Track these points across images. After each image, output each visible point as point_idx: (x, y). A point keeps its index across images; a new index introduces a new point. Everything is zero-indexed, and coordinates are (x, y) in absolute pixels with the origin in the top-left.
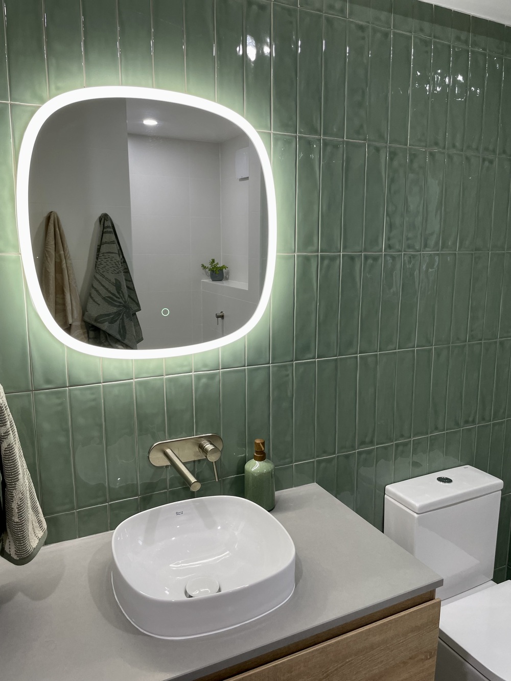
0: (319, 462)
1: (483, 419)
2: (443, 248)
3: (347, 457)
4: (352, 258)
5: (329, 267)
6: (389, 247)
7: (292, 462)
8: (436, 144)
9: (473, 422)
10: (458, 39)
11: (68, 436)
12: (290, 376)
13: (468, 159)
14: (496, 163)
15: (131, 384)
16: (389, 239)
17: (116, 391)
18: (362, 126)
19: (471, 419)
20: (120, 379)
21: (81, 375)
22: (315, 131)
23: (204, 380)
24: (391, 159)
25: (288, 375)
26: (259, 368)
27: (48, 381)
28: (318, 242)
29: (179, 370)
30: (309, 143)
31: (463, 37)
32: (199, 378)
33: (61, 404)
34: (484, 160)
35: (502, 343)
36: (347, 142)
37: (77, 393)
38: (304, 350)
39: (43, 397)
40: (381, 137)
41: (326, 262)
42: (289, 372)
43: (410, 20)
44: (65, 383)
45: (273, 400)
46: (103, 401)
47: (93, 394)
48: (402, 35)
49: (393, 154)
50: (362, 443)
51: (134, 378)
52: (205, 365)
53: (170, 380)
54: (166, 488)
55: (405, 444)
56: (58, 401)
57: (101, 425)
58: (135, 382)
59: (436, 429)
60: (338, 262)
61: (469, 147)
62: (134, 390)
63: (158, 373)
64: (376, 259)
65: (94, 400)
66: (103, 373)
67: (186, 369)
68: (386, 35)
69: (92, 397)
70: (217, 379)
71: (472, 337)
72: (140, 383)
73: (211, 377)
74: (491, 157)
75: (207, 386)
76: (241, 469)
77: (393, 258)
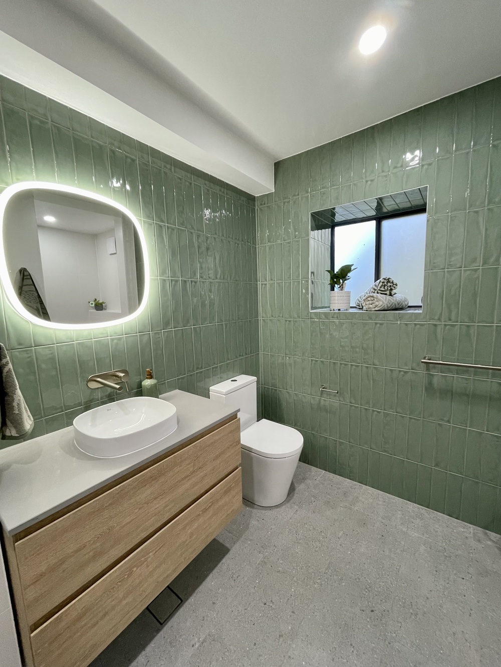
0: (178, 379)
1: (246, 354)
2: (223, 279)
3: (191, 375)
4: (185, 281)
5: (175, 285)
6: (201, 277)
7: (165, 380)
8: (216, 234)
9: (243, 356)
10: (220, 191)
11: (35, 376)
13: (229, 242)
14: (240, 245)
15: (73, 344)
16: (200, 274)
17: (64, 348)
18: (183, 222)
19: (241, 354)
20: (66, 341)
21: (42, 340)
22: (162, 221)
23: (115, 341)
24: (198, 238)
25: (160, 337)
26: (144, 334)
27: (20, 344)
28: (169, 273)
29: (101, 336)
30: (161, 226)
31: (222, 190)
32: (112, 340)
33: (30, 357)
34: (235, 243)
35: (250, 321)
36: (178, 228)
37: (40, 350)
38: (167, 324)
39: (18, 354)
40: (193, 228)
41: (173, 282)
42: (160, 336)
43: (200, 179)
44: (31, 345)
45: (153, 350)
46: (56, 354)
47: (50, 350)
48: (197, 185)
49: (198, 236)
50: (198, 368)
51: (75, 341)
52: (116, 333)
53: (96, 342)
54: (98, 400)
55: (217, 367)
56: (28, 355)
57: (57, 368)
58: (76, 343)
59: (228, 359)
60: (179, 283)
61: (229, 237)
62: (76, 348)
63: (89, 338)
64: (196, 282)
65: (51, 354)
66: (56, 339)
67: (105, 335)
68: (191, 184)
69: (49, 352)
70: (122, 341)
71: (239, 318)
72: (79, 344)
73: (120, 339)
74: (238, 242)
75: (117, 344)
76: (140, 386)
77: (203, 282)
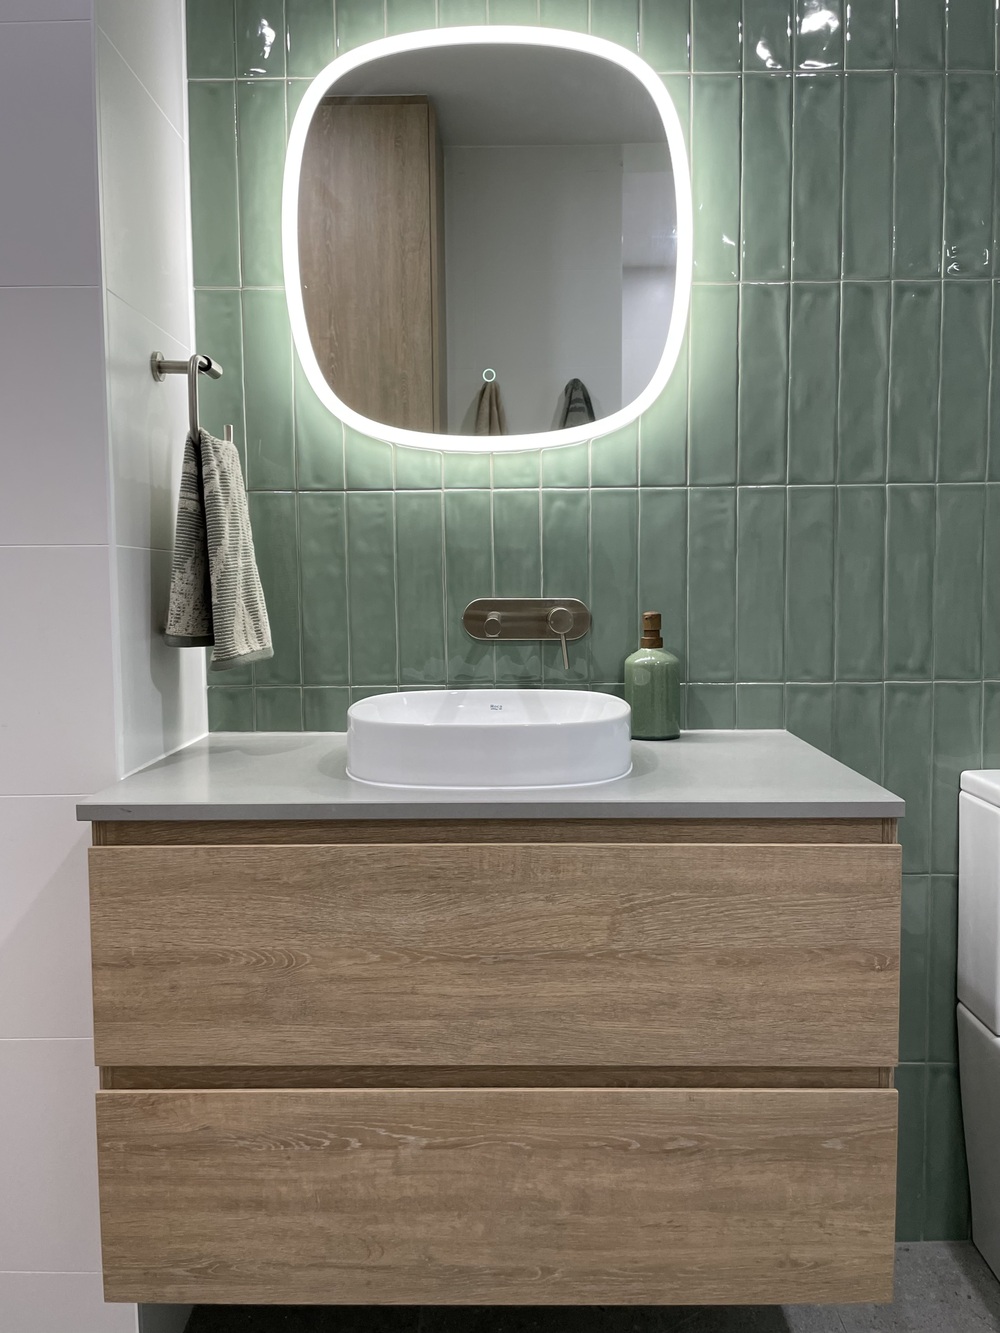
0: (794, 691)
4: (866, 291)
5: (813, 307)
7: (731, 679)
11: (343, 567)
12: (730, 513)
15: (437, 496)
17: (414, 505)
20: (421, 486)
21: (365, 475)
23: (559, 504)
24: (955, 98)
25: (724, 511)
26: (666, 492)
27: (319, 478)
28: (789, 260)
29: (516, 481)
32: (550, 498)
33: (335, 515)
37: (358, 500)
38: (759, 465)
39: (310, 501)
40: (929, 59)
41: (807, 298)
42: (728, 504)
44: (341, 483)
45: (693, 555)
46: (394, 518)
47: (381, 505)
49: (960, 89)
50: (900, 669)
51: (443, 486)
52: (562, 478)
53: (500, 497)
56: (331, 510)
57: (391, 557)
58: (446, 494)
60: (834, 297)
62: (443, 507)
63: (483, 483)
64: (924, 292)
65: (383, 515)
66: (396, 473)
67: (528, 481)
69: (380, 510)
70: (583, 503)
72: (452, 497)
73: (573, 499)
75: (564, 515)
